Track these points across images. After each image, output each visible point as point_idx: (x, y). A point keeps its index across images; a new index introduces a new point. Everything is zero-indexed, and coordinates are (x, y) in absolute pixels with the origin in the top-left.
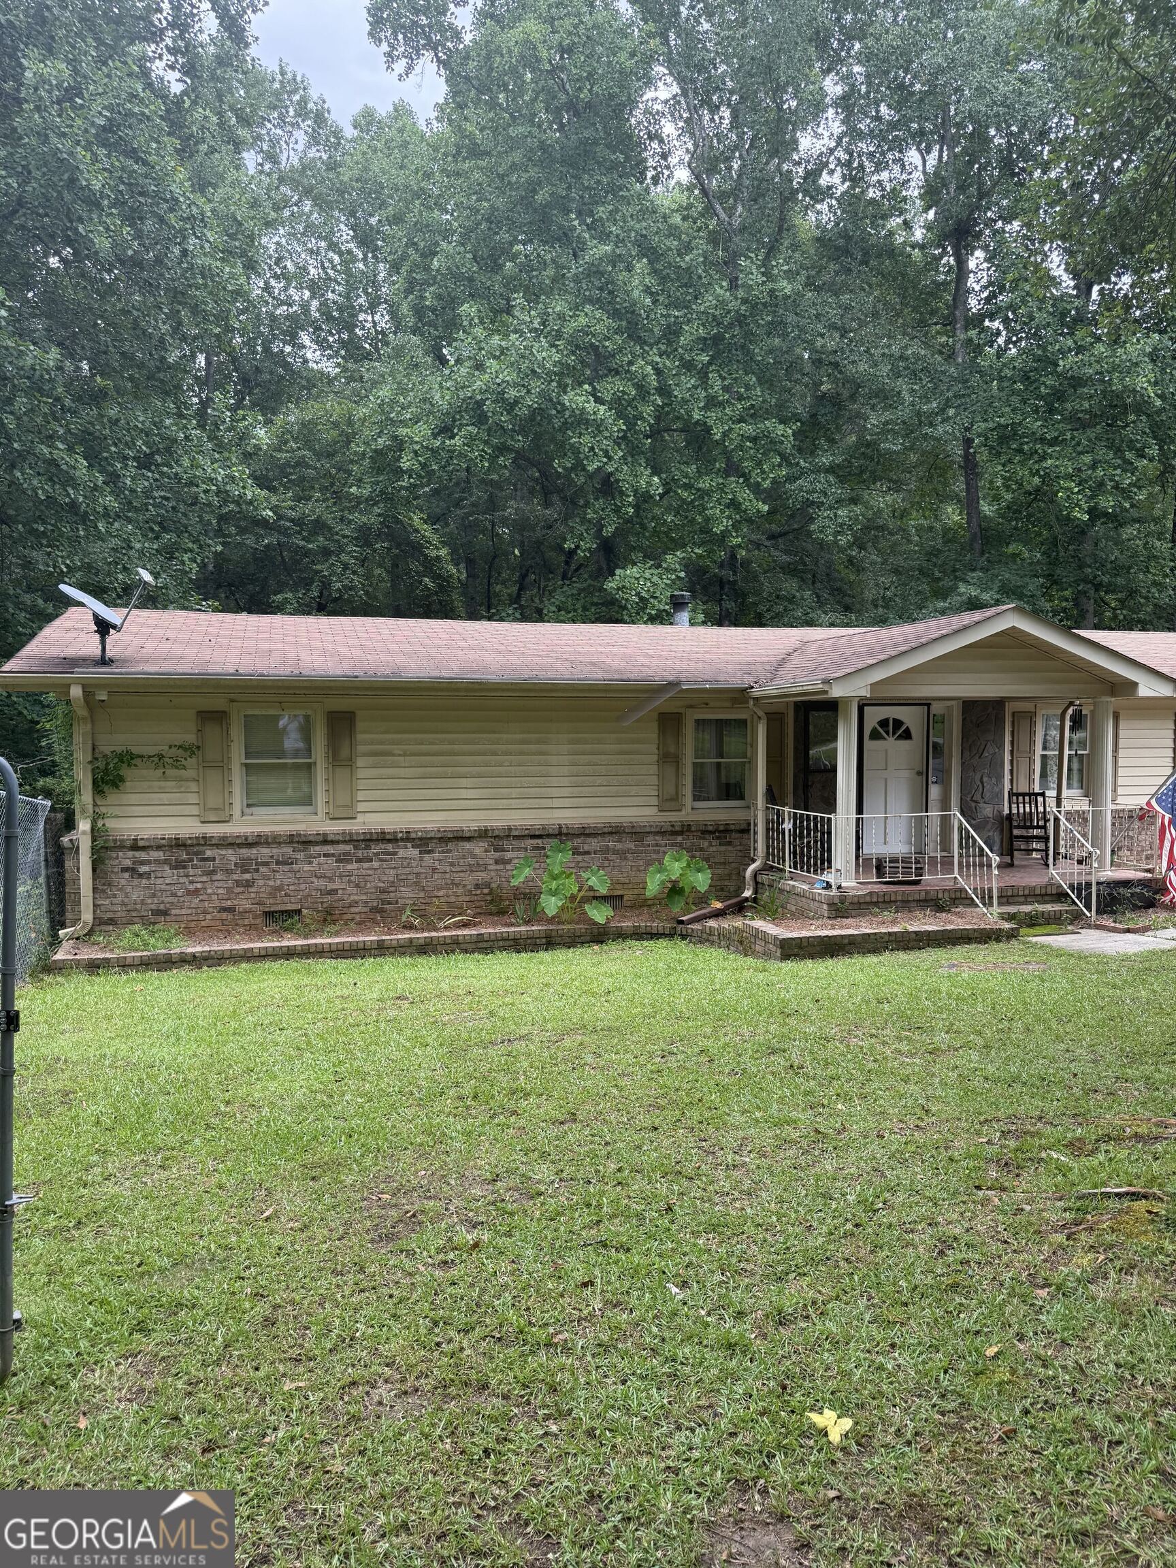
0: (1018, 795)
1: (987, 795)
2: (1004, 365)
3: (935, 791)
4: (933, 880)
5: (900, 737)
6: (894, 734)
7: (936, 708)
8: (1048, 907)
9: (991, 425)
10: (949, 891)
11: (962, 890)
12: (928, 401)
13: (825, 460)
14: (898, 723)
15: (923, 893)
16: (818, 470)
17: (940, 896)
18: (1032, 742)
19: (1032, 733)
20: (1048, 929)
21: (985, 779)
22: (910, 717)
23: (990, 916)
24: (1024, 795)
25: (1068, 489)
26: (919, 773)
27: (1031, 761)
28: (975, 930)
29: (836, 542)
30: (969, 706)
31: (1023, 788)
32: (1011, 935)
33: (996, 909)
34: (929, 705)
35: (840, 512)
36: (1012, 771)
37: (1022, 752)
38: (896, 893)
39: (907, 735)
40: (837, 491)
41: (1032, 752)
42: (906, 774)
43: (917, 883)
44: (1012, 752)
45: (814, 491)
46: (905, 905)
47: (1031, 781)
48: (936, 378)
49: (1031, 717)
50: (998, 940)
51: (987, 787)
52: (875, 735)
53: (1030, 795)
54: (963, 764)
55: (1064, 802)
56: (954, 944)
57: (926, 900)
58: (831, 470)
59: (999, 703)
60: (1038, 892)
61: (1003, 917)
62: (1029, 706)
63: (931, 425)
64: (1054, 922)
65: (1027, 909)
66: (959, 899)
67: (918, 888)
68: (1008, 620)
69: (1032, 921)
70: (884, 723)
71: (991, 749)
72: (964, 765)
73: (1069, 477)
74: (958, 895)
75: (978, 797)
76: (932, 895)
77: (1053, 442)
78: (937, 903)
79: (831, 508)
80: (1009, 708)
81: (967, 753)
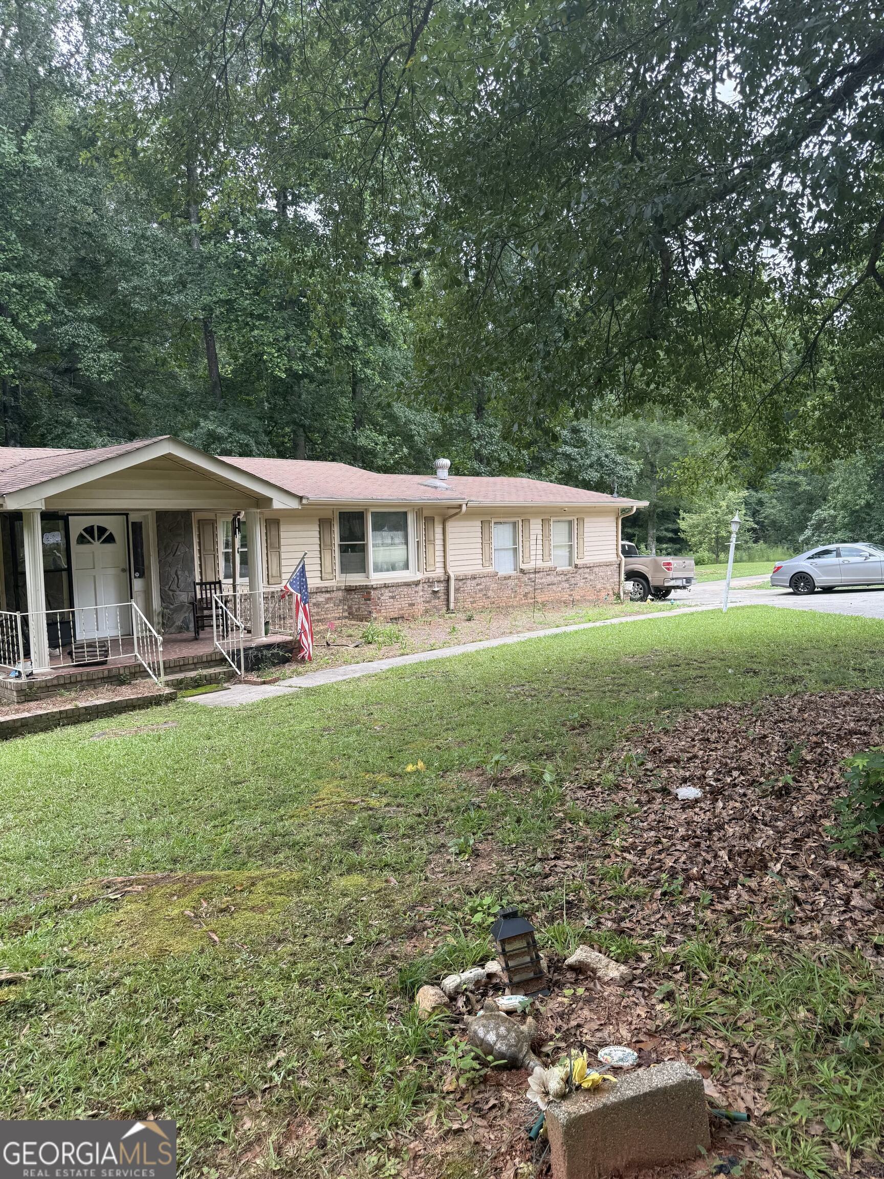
0: (206, 584)
1: (182, 585)
2: (220, 254)
3: (138, 584)
4: (118, 659)
5: (105, 542)
6: (99, 538)
7: (133, 518)
8: (212, 671)
9: (215, 299)
10: (129, 667)
11: (141, 665)
12: (166, 275)
13: (86, 312)
14: (102, 530)
15: (106, 672)
16: (81, 319)
17: (122, 672)
18: (215, 543)
19: (215, 536)
20: (208, 688)
21: (179, 573)
22: (113, 525)
23: (158, 685)
24: (210, 583)
25: (269, 353)
26: (124, 570)
27: (216, 558)
28: (138, 699)
29: (100, 379)
30: (162, 516)
31: (211, 578)
32: (170, 698)
33: (163, 678)
34: (127, 515)
35: (102, 355)
36: (201, 566)
37: (209, 551)
38: (81, 674)
39: (110, 539)
40: (100, 338)
41: (216, 550)
42: (111, 572)
43: (104, 663)
44: (200, 551)
45: (79, 336)
46: (91, 683)
47: (216, 572)
48: (173, 257)
49: (213, 523)
50: (158, 704)
51: (181, 579)
52: (81, 540)
53: (215, 583)
54: (160, 561)
55: (238, 588)
56: (120, 713)
57: (109, 677)
58: (91, 320)
59: (187, 514)
60: (205, 659)
61: (167, 684)
62: (211, 516)
63: (169, 294)
64: (212, 682)
65: (192, 674)
66: (138, 672)
67: (104, 667)
68: (164, 448)
69: (197, 684)
70: (89, 530)
71: (182, 549)
72: (162, 564)
73: (270, 344)
74: (137, 669)
75: (174, 587)
76: (114, 672)
77: (260, 317)
78: (118, 679)
79: (94, 351)
80: (195, 517)
81: (163, 553)
